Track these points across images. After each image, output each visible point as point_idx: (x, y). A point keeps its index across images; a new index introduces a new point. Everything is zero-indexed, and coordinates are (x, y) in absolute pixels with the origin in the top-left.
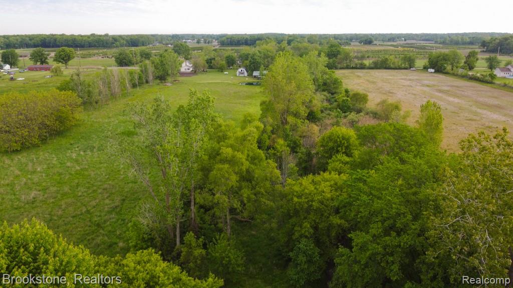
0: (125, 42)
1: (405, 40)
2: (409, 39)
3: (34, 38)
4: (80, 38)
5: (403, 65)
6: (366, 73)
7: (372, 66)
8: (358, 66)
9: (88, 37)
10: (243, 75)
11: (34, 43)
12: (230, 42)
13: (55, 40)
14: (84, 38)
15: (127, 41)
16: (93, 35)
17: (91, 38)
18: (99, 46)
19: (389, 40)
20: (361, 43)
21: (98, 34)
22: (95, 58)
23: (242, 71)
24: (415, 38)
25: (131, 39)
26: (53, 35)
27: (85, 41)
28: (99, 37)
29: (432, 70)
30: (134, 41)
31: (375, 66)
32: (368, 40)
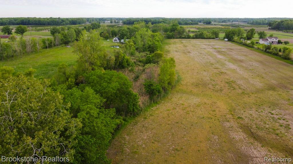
0: (69, 22)
1: (232, 22)
2: (235, 21)
3: (17, 20)
4: (43, 19)
5: (212, 37)
6: (189, 40)
7: (194, 37)
8: (186, 37)
9: (48, 19)
10: (116, 42)
11: (17, 22)
12: (129, 22)
14: (45, 20)
15: (70, 21)
16: (51, 18)
17: (49, 20)
18: (54, 24)
19: (223, 22)
20: (204, 23)
21: (54, 17)
22: (44, 31)
23: (116, 39)
24: (239, 21)
25: (72, 20)
26: (28, 18)
27: (45, 21)
28: (54, 19)
29: (226, 40)
30: (74, 22)
31: (196, 37)
32: (208, 22)
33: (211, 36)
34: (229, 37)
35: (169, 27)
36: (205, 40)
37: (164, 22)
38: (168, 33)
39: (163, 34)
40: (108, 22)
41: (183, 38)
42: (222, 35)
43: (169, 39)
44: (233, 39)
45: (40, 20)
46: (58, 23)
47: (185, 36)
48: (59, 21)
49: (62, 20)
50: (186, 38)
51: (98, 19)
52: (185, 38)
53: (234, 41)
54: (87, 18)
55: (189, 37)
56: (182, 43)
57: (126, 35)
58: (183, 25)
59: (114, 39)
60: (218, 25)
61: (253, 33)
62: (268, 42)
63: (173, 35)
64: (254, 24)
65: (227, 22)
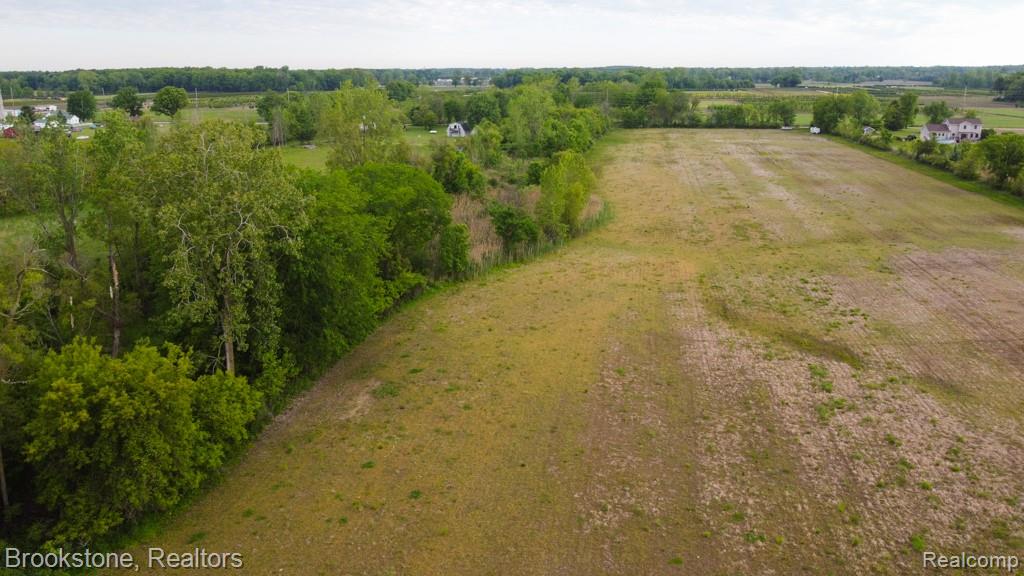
4: (234, 74)
5: (771, 121)
6: (692, 133)
7: (714, 122)
8: (686, 123)
9: (249, 72)
13: (190, 78)
14: (241, 75)
15: (319, 79)
16: (259, 69)
17: (254, 74)
21: (269, 67)
25: (327, 77)
26: (188, 69)
27: (241, 79)
28: (268, 73)
29: (816, 130)
30: (330, 81)
32: (789, 79)
33: (768, 121)
34: (826, 122)
35: (632, 89)
36: (748, 130)
38: (628, 109)
39: (612, 114)
40: (445, 84)
41: (675, 126)
42: (804, 119)
43: (628, 131)
44: (835, 126)
45: (224, 75)
46: (281, 84)
47: (683, 119)
49: (293, 76)
50: (686, 127)
51: (413, 71)
52: (682, 126)
53: (837, 135)
55: (695, 124)
56: (666, 139)
57: (487, 115)
58: (700, 89)
59: (452, 126)
60: (823, 89)
61: (910, 110)
62: (949, 135)
63: (641, 118)
64: (957, 87)
65: (863, 81)
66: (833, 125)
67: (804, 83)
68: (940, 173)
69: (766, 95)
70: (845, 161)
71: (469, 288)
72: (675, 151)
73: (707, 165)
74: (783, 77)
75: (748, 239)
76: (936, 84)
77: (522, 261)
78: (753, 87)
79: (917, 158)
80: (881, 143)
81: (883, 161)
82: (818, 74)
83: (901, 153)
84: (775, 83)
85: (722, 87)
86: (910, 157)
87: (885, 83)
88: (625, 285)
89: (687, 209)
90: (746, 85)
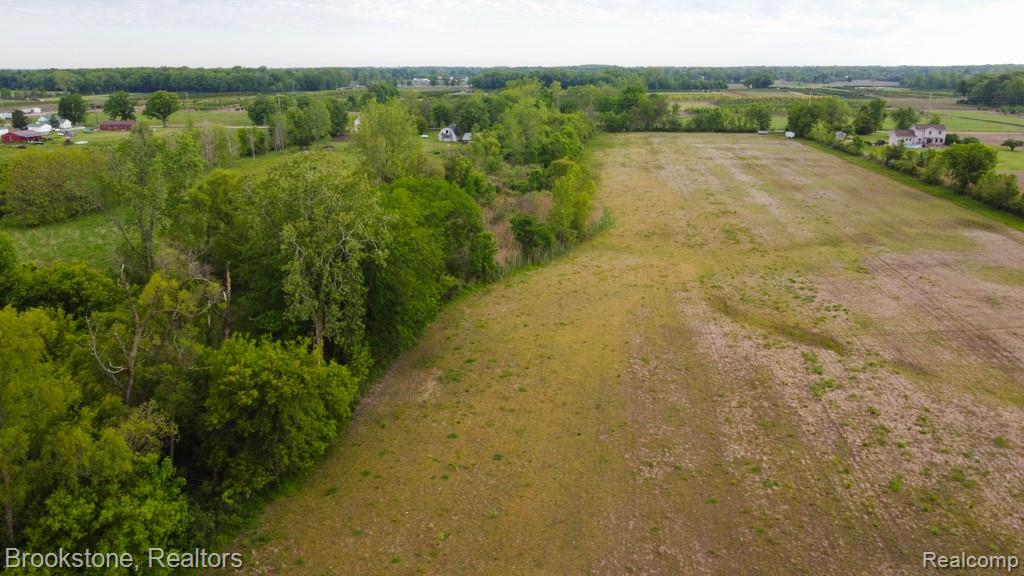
0: (294, 83)
1: (849, 80)
3: (129, 74)
4: (213, 74)
5: (748, 125)
7: (693, 126)
8: (667, 127)
9: (227, 72)
10: (449, 139)
12: (493, 82)
13: (168, 78)
14: (219, 75)
15: (298, 80)
16: (237, 69)
17: (233, 74)
18: (246, 90)
19: (816, 80)
20: (749, 85)
21: (247, 67)
22: (223, 111)
23: (447, 132)
25: (306, 77)
26: (165, 69)
27: (219, 79)
28: (246, 73)
29: (791, 134)
30: (312, 81)
31: (698, 126)
32: (761, 79)
33: (745, 124)
34: (801, 127)
35: (614, 94)
36: (726, 135)
37: (607, 81)
38: (611, 114)
39: (595, 119)
40: (423, 83)
41: (657, 130)
42: (779, 122)
43: (612, 135)
44: (809, 131)
45: (202, 76)
46: (260, 84)
47: (664, 124)
48: (263, 78)
49: (272, 76)
50: (666, 131)
51: (388, 70)
52: (663, 130)
53: (811, 139)
54: (354, 69)
55: (675, 128)
56: (650, 143)
57: (478, 120)
58: (675, 90)
59: (444, 131)
60: (794, 90)
61: (879, 115)
62: (916, 140)
63: (624, 122)
64: (923, 88)
65: (832, 81)
66: (806, 130)
67: (777, 83)
68: (908, 178)
69: (740, 97)
70: (820, 166)
71: (498, 289)
72: (660, 156)
73: (692, 170)
74: (755, 78)
75: (738, 242)
76: (902, 84)
77: (539, 264)
78: (726, 87)
79: (887, 163)
80: (853, 148)
81: (855, 166)
82: (789, 74)
83: (872, 157)
84: (747, 84)
85: (696, 88)
86: (880, 163)
87: (854, 83)
88: (635, 285)
89: (680, 214)
90: (721, 87)
